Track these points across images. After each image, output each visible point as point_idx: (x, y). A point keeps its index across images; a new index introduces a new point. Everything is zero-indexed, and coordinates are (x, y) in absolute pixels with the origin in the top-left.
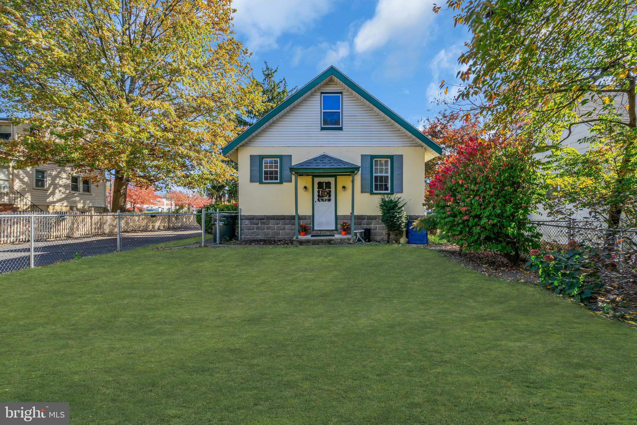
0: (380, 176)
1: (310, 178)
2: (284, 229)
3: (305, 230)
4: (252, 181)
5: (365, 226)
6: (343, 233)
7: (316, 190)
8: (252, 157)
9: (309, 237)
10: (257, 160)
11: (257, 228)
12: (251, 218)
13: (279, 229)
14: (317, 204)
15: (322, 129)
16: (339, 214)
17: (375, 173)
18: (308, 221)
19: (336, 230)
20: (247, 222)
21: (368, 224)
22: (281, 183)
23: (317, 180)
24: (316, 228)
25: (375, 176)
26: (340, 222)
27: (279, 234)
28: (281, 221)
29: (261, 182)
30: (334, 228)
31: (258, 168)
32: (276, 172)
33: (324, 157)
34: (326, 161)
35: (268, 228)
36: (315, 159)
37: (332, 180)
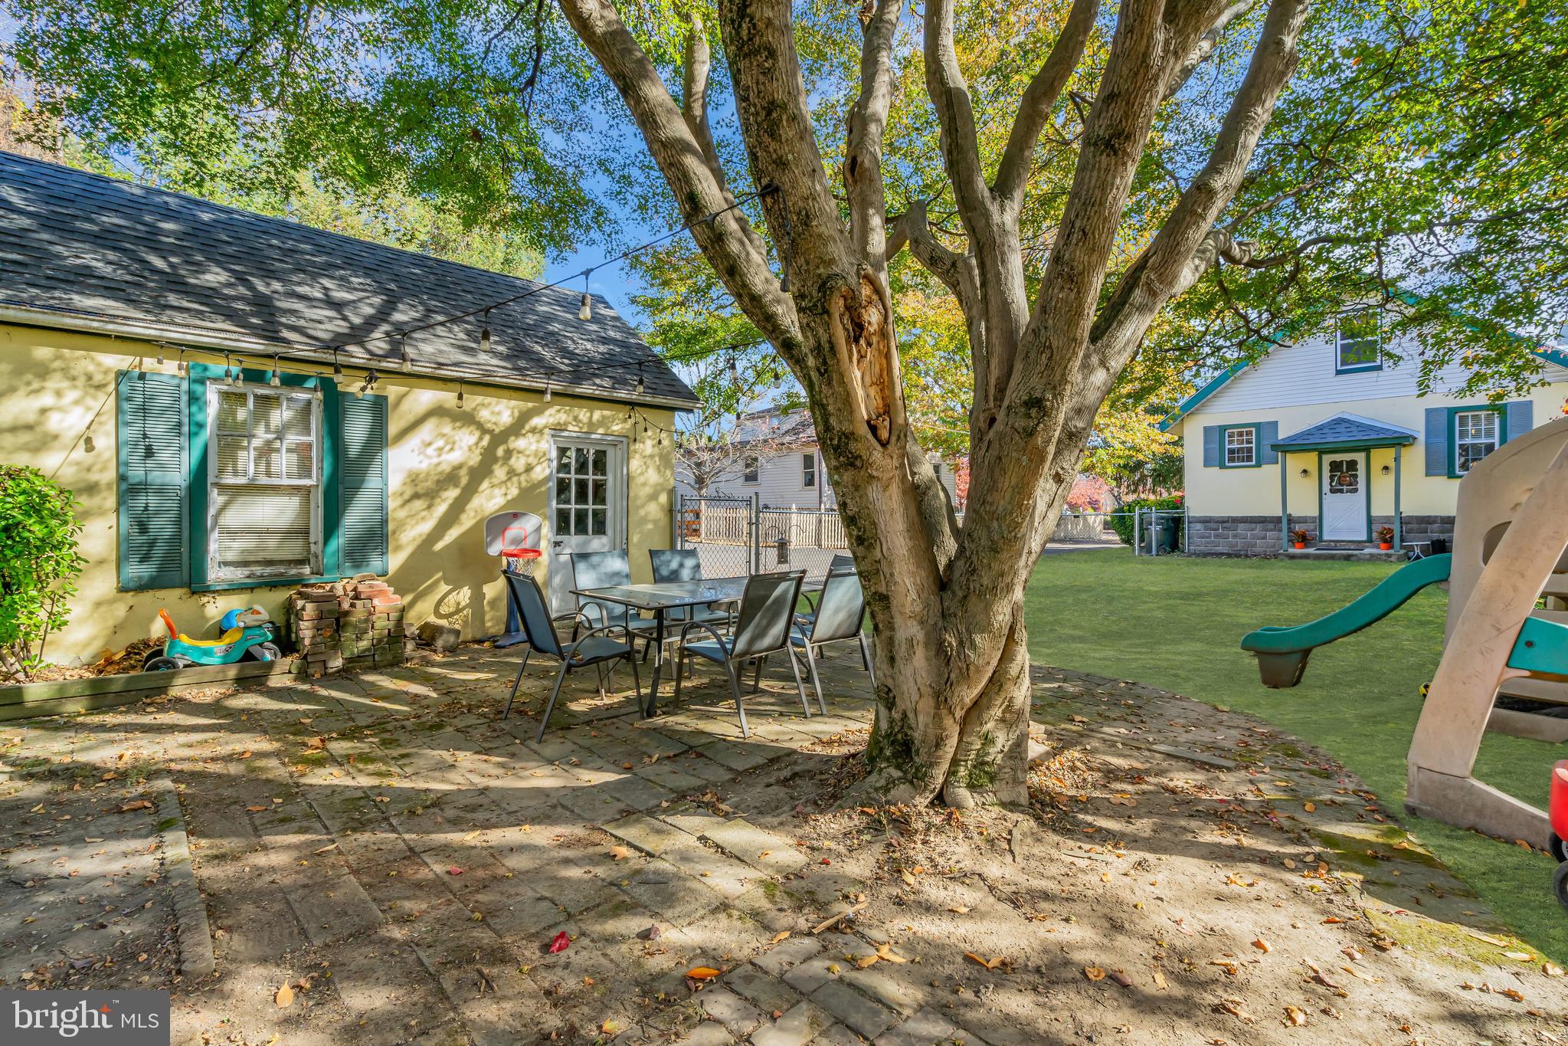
0: (1473, 445)
1: (1314, 456)
2: (1264, 538)
3: (1304, 539)
4: (1207, 463)
5: (1436, 536)
6: (1383, 545)
7: (1326, 474)
8: (1207, 430)
9: (1311, 551)
10: (1215, 435)
11: (1216, 536)
12: (1206, 521)
13: (1254, 537)
14: (1329, 499)
15: (1339, 372)
16: (1374, 513)
17: (1461, 437)
18: (1312, 526)
19: (1370, 540)
20: (1199, 526)
21: (1442, 532)
22: (1258, 465)
23: (1327, 459)
24: (1325, 537)
25: (1461, 446)
26: (1377, 527)
27: (1255, 545)
28: (1259, 526)
29: (1222, 466)
30: (1364, 538)
31: (1217, 446)
32: (1250, 450)
33: (1339, 421)
34: (1341, 428)
35: (1235, 536)
36: (1320, 428)
37: (1360, 457)
